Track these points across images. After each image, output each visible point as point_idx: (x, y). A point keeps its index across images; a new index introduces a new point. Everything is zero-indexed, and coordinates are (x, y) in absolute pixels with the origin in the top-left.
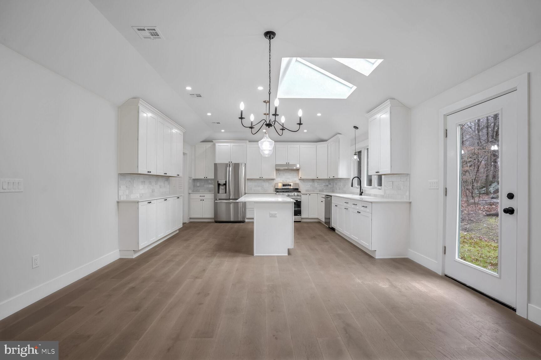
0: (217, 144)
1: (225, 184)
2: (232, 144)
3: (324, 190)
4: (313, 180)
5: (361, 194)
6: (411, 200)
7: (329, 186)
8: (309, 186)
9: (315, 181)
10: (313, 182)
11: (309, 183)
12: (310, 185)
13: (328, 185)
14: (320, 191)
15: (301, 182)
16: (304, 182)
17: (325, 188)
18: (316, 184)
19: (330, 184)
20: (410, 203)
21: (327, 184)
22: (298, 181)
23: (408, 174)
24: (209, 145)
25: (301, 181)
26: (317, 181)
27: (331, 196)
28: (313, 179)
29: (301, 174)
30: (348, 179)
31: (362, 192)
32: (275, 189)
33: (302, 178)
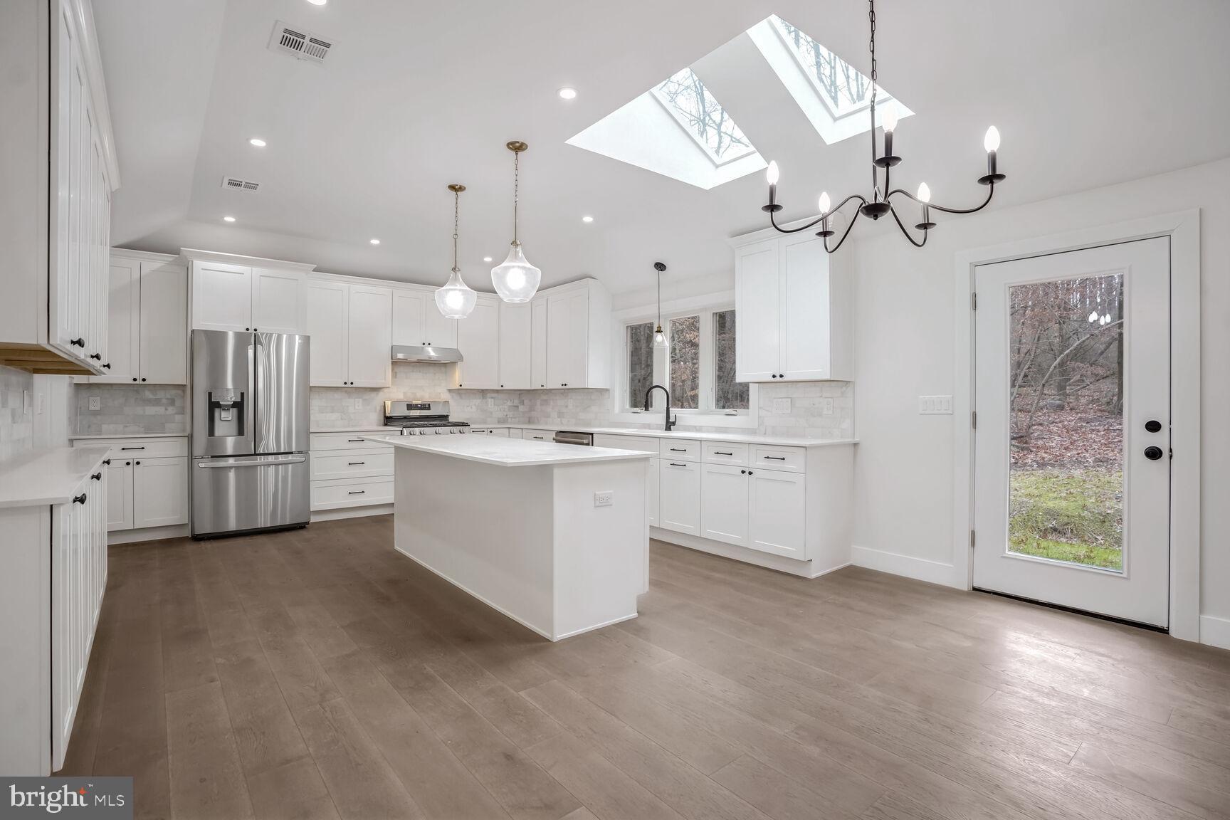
0: (199, 265)
1: (239, 406)
2: (257, 271)
3: (509, 419)
4: (483, 392)
5: (668, 428)
6: (857, 440)
7: (521, 408)
8: (474, 407)
9: (488, 395)
10: (484, 397)
11: (475, 400)
12: (475, 405)
13: (517, 407)
14: (499, 422)
15: (453, 397)
16: (461, 397)
17: (510, 414)
18: (490, 403)
19: (522, 403)
20: (855, 445)
21: (516, 402)
22: (445, 396)
23: (848, 382)
24: (153, 263)
25: (454, 394)
26: (493, 395)
27: (592, 434)
28: (483, 390)
29: (458, 377)
30: (602, 391)
31: (674, 423)
32: (382, 418)
33: (458, 387)
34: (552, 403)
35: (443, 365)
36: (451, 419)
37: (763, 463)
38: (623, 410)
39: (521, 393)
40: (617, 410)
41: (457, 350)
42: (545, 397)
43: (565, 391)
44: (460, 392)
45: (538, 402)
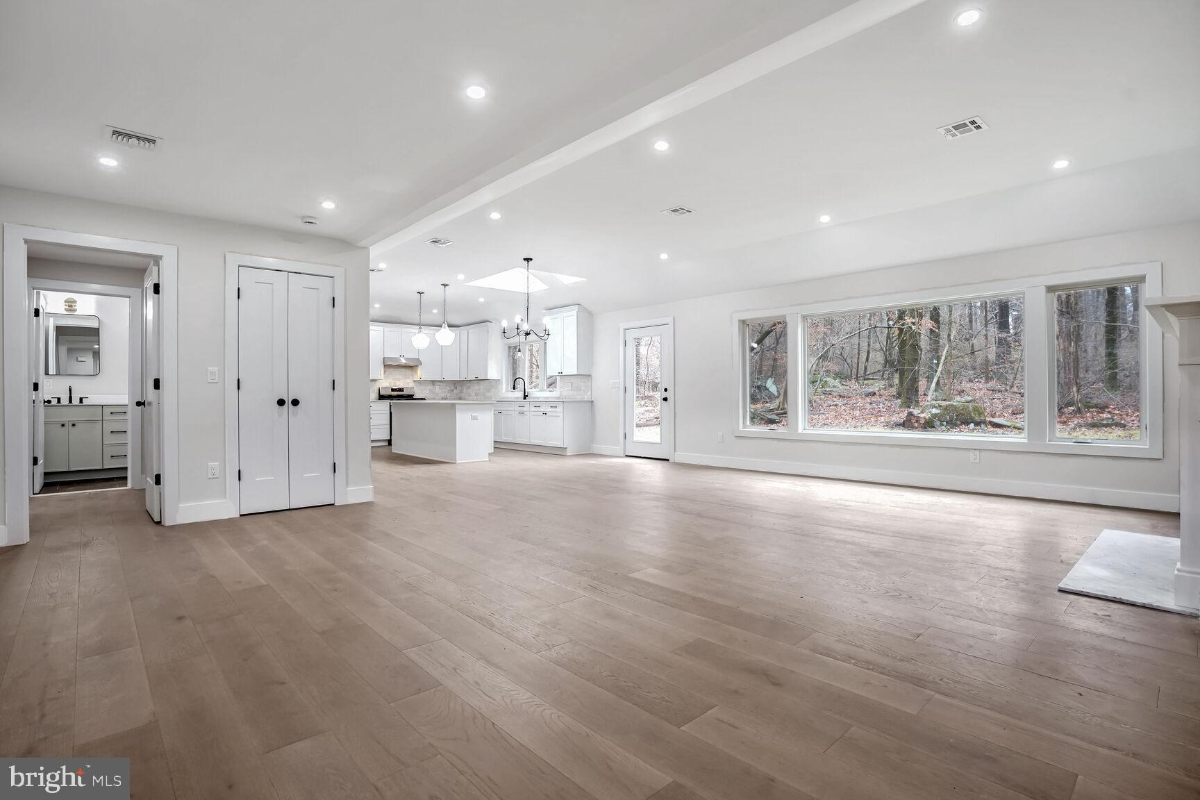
5: (525, 398)
7: (455, 391)
8: (428, 391)
9: (436, 384)
10: (433, 385)
11: (429, 386)
12: (429, 389)
15: (416, 385)
17: (449, 395)
18: (437, 389)
20: (592, 402)
21: (452, 388)
22: (411, 384)
23: (589, 375)
26: (439, 384)
28: (433, 381)
29: (420, 374)
30: (497, 381)
31: (527, 396)
32: (378, 396)
33: (419, 379)
34: (472, 388)
35: (411, 367)
36: (414, 397)
37: (550, 409)
38: (507, 391)
39: (455, 383)
40: (504, 391)
41: (418, 359)
42: (468, 385)
43: (478, 380)
44: (419, 382)
45: (465, 388)
